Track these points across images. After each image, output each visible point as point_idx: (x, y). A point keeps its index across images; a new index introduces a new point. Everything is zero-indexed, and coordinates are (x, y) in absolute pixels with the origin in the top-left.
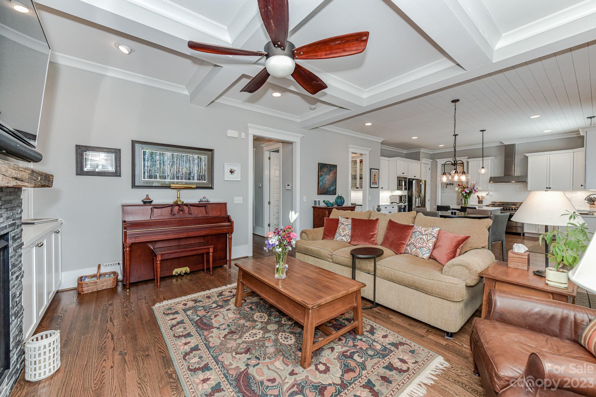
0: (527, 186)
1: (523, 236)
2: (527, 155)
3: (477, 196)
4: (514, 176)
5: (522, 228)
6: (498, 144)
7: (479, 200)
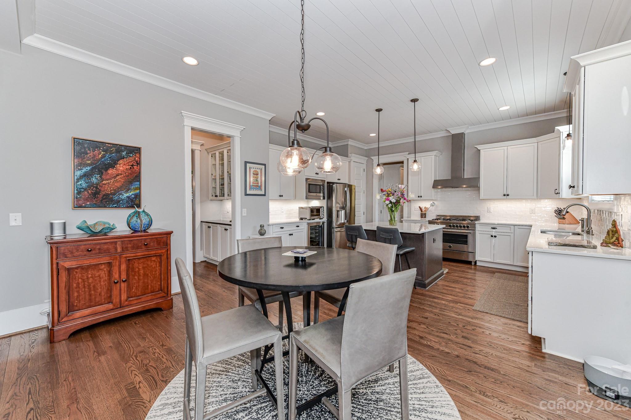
0: (479, 193)
1: (474, 265)
2: (479, 147)
4: (464, 178)
5: (474, 253)
6: (443, 134)
7: (422, 213)
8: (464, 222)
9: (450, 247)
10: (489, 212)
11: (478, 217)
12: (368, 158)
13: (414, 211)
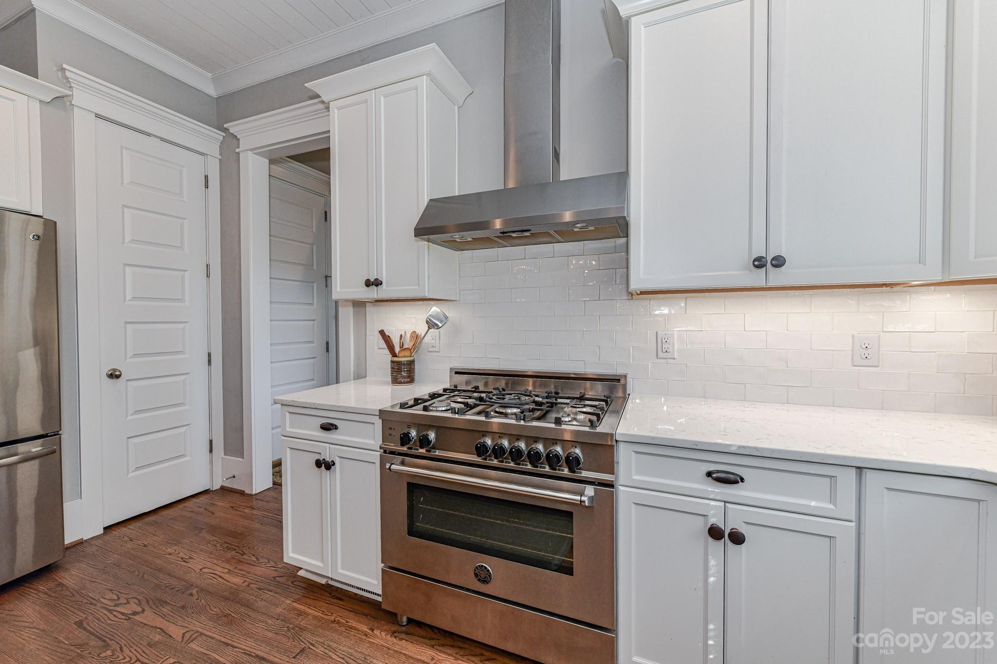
3: (382, 332)
4: (557, 181)
7: (395, 359)
10: (664, 355)
11: (619, 380)
12: (224, 134)
13: (376, 348)
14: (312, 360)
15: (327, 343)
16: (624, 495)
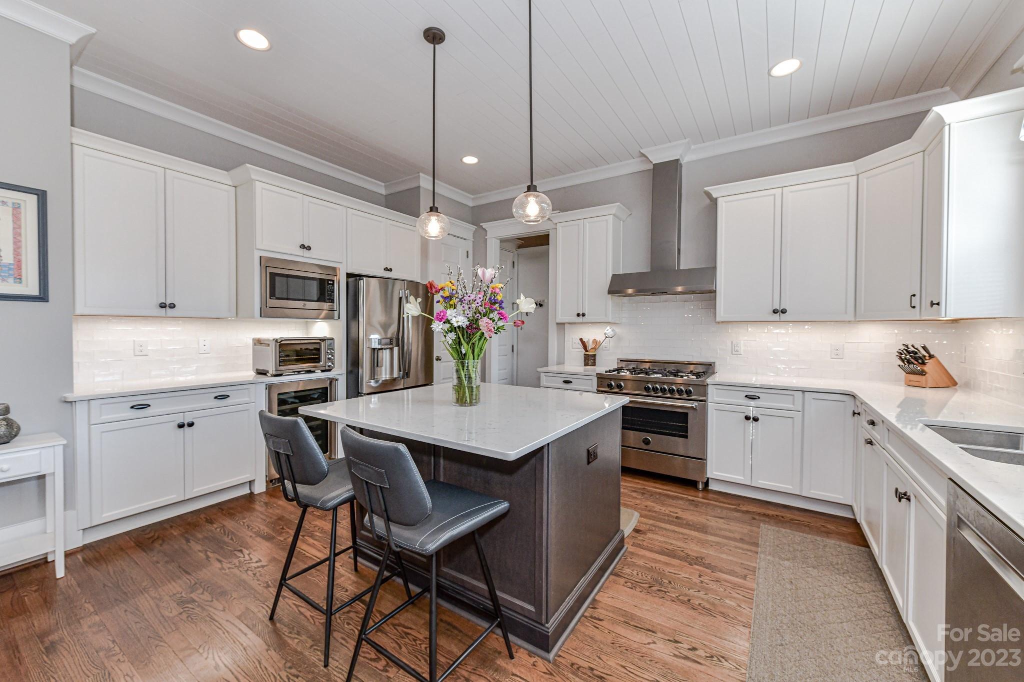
0: (714, 307)
1: (703, 490)
2: (715, 191)
3: (581, 340)
4: (679, 269)
5: (702, 460)
6: (635, 166)
7: (587, 353)
8: (678, 380)
9: (647, 442)
10: (736, 353)
11: (711, 365)
12: (476, 227)
13: (571, 348)
14: (505, 357)
15: (513, 346)
16: (711, 406)
